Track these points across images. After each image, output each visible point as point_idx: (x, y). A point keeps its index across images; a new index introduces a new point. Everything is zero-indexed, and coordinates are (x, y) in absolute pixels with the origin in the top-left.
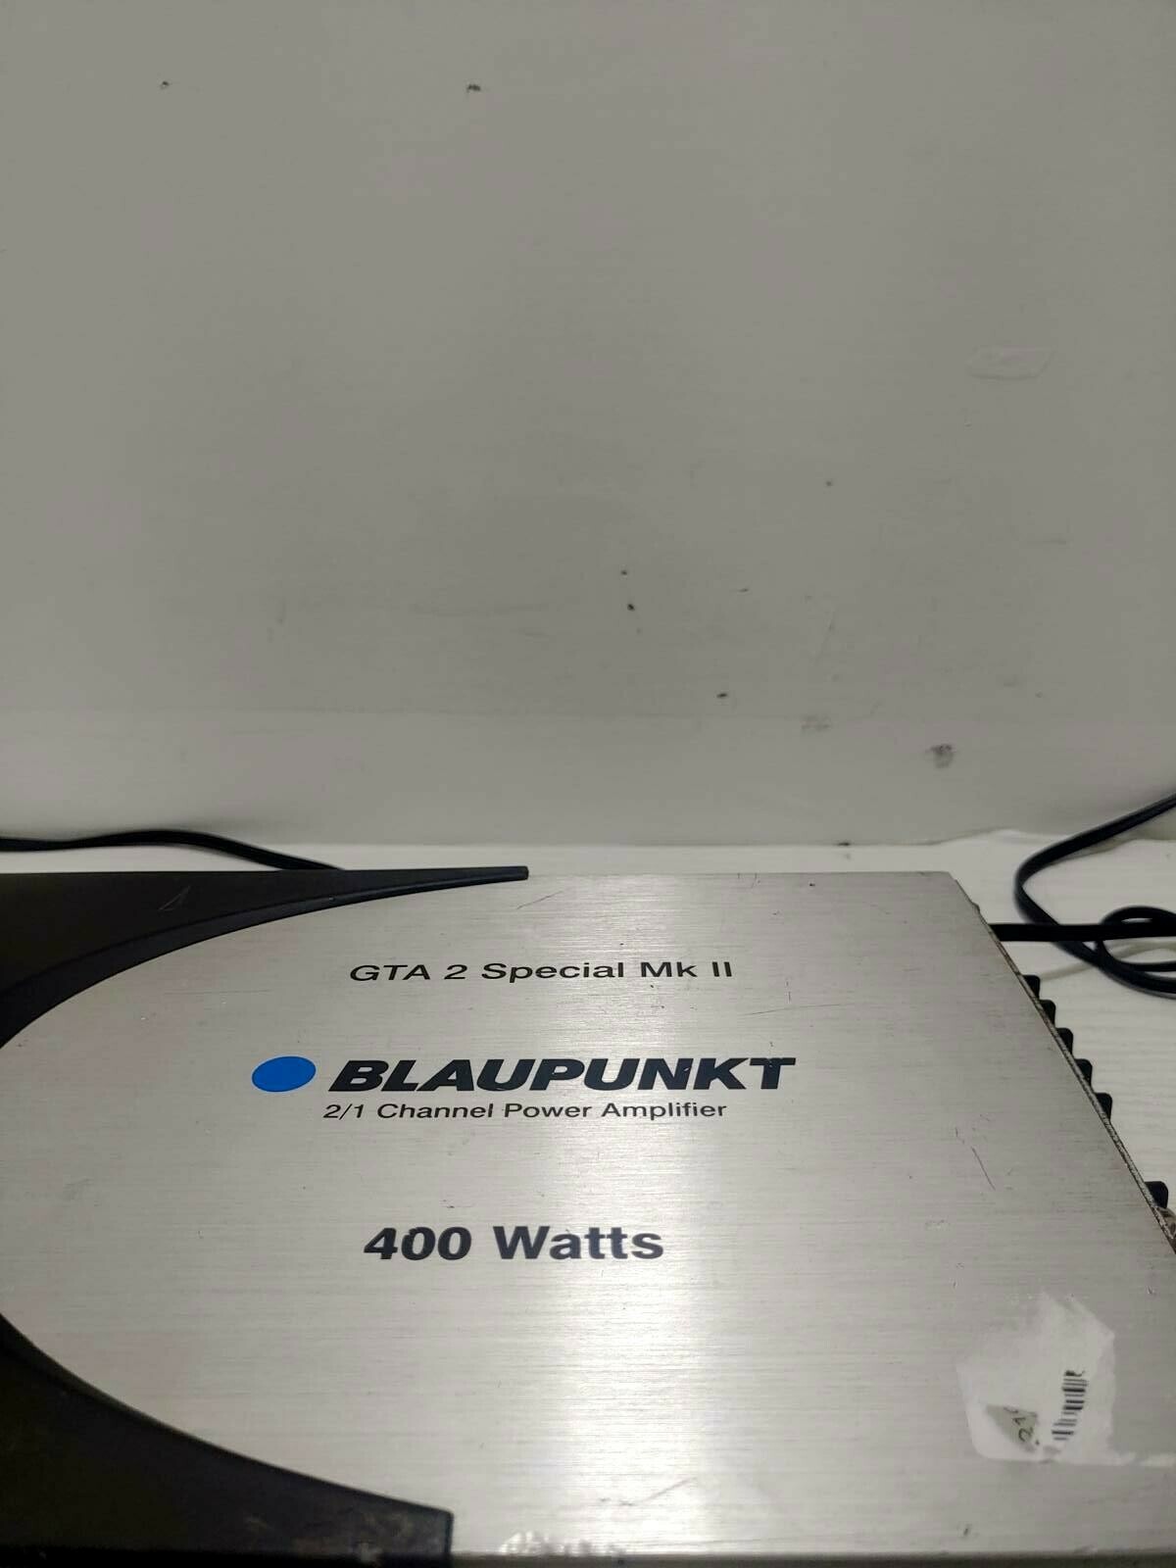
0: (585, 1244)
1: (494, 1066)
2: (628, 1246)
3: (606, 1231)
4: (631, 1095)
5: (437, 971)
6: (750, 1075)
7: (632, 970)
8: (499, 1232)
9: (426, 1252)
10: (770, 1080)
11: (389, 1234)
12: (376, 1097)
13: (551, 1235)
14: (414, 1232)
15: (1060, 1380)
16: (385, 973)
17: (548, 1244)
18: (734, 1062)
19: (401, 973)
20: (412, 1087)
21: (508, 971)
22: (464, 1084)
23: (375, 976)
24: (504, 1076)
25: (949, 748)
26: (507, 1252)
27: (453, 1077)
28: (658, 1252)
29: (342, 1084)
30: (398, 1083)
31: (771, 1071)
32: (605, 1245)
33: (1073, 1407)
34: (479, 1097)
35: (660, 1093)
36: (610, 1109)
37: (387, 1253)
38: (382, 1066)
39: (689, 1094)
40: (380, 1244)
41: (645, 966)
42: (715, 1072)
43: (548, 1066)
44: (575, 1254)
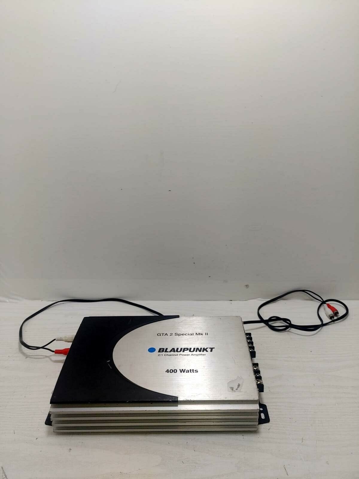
0: (190, 371)
1: (178, 349)
2: (194, 371)
3: (192, 369)
4: (195, 353)
5: (169, 334)
6: (209, 350)
7: (195, 334)
8: (180, 370)
9: (172, 372)
10: (211, 351)
11: (168, 370)
12: (164, 353)
13: (186, 370)
14: (171, 370)
15: (238, 385)
16: (162, 335)
17: (186, 371)
18: (207, 348)
19: (164, 334)
20: (168, 352)
21: (178, 334)
22: (174, 351)
23: (160, 335)
24: (179, 350)
25: (248, 285)
26: (181, 372)
27: (173, 350)
28: (197, 372)
29: (159, 351)
30: (166, 351)
31: (212, 349)
32: (192, 371)
33: (238, 387)
34: (176, 353)
35: (198, 352)
36: (192, 355)
37: (168, 372)
38: (164, 349)
39: (201, 353)
40: (167, 371)
41: (196, 333)
42: (205, 350)
43: (184, 349)
44: (189, 372)
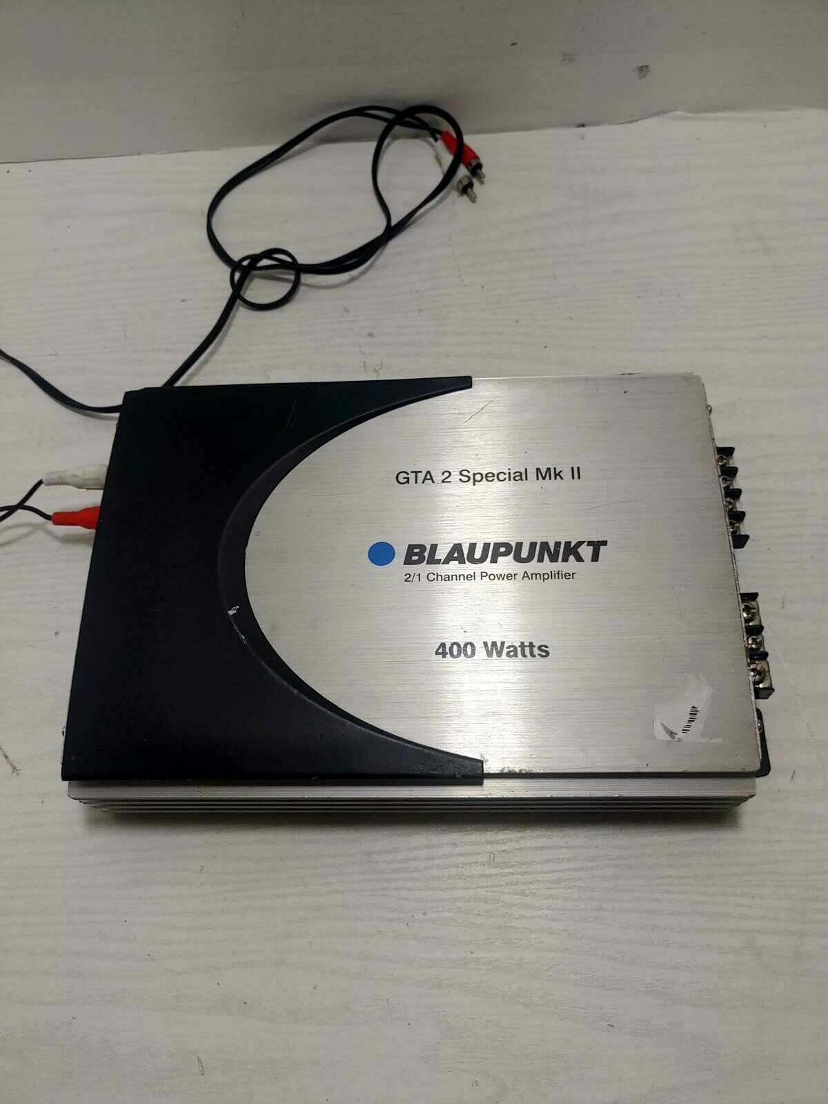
0: (519, 650)
2: (536, 651)
3: (527, 644)
4: (533, 566)
5: (438, 477)
6: (586, 551)
7: (532, 475)
8: (485, 644)
9: (459, 655)
11: (443, 645)
12: (424, 568)
13: (506, 645)
14: (453, 644)
15: (689, 710)
16: (412, 476)
17: (505, 650)
18: (580, 544)
19: (421, 477)
20: (438, 562)
21: (471, 475)
22: (461, 561)
23: (408, 482)
26: (490, 654)
27: (456, 555)
28: (547, 654)
30: (433, 561)
32: (527, 650)
33: (691, 720)
34: (468, 568)
35: (547, 566)
36: (526, 575)
37: (444, 654)
38: (422, 548)
39: (559, 566)
40: (440, 651)
41: (538, 470)
42: (571, 551)
44: (516, 655)
